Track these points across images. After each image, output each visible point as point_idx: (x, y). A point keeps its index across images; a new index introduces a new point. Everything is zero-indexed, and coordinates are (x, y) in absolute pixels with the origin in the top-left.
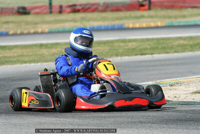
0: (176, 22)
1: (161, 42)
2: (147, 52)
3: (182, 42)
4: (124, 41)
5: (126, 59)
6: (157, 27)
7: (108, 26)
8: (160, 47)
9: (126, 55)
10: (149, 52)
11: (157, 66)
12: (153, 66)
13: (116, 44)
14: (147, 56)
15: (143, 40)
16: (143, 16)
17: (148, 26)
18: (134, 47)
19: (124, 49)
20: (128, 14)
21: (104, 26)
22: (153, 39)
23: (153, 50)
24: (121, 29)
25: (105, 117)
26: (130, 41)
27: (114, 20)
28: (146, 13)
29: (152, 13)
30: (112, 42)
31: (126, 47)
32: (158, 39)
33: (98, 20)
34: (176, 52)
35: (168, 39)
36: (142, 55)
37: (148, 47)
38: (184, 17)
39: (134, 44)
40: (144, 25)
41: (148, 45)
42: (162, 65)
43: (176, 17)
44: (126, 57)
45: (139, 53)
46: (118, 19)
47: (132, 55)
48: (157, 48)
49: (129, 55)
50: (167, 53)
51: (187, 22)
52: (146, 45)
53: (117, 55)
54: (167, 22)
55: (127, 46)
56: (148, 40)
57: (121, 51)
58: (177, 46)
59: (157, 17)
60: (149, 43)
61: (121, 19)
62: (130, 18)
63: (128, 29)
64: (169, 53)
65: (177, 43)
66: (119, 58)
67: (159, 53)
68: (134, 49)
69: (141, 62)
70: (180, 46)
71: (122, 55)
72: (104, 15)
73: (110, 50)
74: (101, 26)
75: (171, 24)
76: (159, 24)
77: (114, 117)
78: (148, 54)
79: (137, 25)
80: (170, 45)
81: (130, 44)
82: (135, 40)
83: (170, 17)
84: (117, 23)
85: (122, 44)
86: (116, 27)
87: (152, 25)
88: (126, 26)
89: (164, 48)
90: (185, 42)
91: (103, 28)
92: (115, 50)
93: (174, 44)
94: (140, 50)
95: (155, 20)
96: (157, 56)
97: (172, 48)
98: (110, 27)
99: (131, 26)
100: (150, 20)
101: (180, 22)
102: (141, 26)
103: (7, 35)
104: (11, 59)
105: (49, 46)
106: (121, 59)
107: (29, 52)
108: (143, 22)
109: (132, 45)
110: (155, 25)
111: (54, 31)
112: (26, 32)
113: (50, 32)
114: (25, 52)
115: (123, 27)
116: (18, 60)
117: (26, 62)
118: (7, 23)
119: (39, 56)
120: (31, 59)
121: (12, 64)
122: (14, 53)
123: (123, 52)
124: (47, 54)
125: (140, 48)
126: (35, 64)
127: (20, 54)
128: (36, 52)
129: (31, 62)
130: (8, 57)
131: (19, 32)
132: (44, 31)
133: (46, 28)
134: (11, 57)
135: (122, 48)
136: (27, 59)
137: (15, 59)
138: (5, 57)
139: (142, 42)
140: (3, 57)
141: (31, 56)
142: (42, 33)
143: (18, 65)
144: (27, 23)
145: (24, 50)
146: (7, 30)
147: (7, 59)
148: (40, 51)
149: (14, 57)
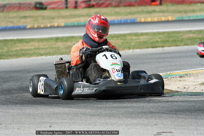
0: (186, 17)
1: (171, 35)
2: (158, 45)
3: (191, 35)
4: (136, 35)
5: (138, 51)
6: (168, 22)
7: (121, 21)
8: (170, 40)
9: (138, 48)
10: (160, 45)
11: (168, 58)
12: (164, 58)
13: (129, 38)
14: (158, 48)
15: (154, 34)
16: (154, 11)
17: (159, 20)
18: (145, 40)
19: (136, 42)
20: (140, 8)
21: (118, 21)
22: (164, 33)
23: (164, 43)
24: (134, 23)
25: (116, 107)
26: (142, 34)
27: (127, 15)
28: (157, 8)
29: (163, 7)
30: (125, 35)
31: (138, 41)
32: (169, 33)
33: (111, 15)
34: (185, 45)
35: (179, 32)
36: (153, 47)
37: (159, 40)
38: (194, 11)
39: (145, 37)
40: (156, 20)
41: (160, 38)
42: (172, 57)
43: (186, 12)
44: (138, 50)
45: (151, 45)
46: (130, 13)
47: (144, 48)
48: (168, 41)
49: (141, 48)
50: (177, 46)
51: (197, 16)
52: (157, 38)
53: (129, 48)
54: (177, 16)
55: (139, 39)
56: (159, 33)
57: (133, 44)
58: (187, 39)
59: (168, 11)
60: (161, 36)
61: (134, 13)
62: (142, 12)
63: (140, 23)
64: (179, 46)
65: (186, 36)
66: (131, 50)
67: (170, 46)
68: (145, 42)
69: (152, 54)
70: (189, 39)
71: (134, 48)
72: (118, 9)
73: (122, 43)
74: (114, 21)
75: (181, 19)
76: (170, 18)
78: (159, 47)
79: (149, 20)
80: (180, 38)
81: (142, 38)
82: (147, 34)
83: (180, 12)
84: (130, 17)
85: (134, 38)
86: (129, 21)
87: (163, 19)
88: (138, 20)
89: (175, 41)
90: (194, 36)
91: (116, 22)
92: (127, 43)
93: (183, 37)
94: (151, 43)
95: (166, 14)
96: (167, 49)
97: (181, 41)
98: (123, 22)
99: (143, 20)
100: (161, 14)
101: (189, 17)
102: (153, 20)
103: (24, 28)
104: (28, 52)
105: (64, 39)
106: (133, 52)
107: (45, 45)
108: (155, 17)
109: (144, 38)
110: (166, 19)
111: (69, 25)
112: (42, 26)
113: (66, 27)
114: (41, 45)
115: (136, 21)
116: (34, 53)
117: (42, 55)
118: (25, 17)
119: (55, 49)
120: (47, 52)
121: (28, 57)
122: (31, 46)
123: (135, 45)
124: (62, 47)
125: (151, 41)
126: (51, 57)
127: (37, 47)
128: (52, 45)
129: (47, 54)
130: (25, 50)
131: (36, 26)
132: (60, 25)
133: (62, 22)
134: (28, 50)
135: (134, 41)
136: (43, 51)
137: (32, 52)
138: (22, 50)
139: (153, 35)
140: (20, 49)
141: (47, 48)
142: (58, 27)
143: (35, 58)
144: (44, 18)
145: (41, 43)
146: (25, 25)
147: (23, 52)
148: (55, 45)
149: (31, 50)
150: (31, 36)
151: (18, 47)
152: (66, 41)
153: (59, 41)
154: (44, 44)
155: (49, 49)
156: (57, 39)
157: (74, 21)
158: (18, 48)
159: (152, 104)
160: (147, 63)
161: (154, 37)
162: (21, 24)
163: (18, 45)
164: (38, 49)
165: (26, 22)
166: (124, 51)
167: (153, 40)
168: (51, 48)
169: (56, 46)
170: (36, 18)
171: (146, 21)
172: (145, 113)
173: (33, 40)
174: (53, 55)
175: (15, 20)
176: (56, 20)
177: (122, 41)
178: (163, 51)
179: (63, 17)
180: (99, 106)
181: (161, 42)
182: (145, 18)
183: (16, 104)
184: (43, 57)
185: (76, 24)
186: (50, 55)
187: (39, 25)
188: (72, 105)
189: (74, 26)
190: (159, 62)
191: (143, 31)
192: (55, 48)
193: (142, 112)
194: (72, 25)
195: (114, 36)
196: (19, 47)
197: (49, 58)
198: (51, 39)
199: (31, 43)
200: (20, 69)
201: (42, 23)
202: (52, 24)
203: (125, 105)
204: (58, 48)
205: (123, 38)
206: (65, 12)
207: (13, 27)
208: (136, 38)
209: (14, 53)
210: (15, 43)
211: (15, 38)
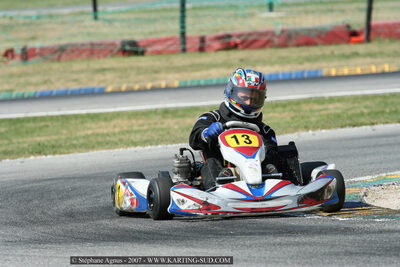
1: (389, 101)
2: (362, 120)
4: (320, 101)
5: (324, 134)
6: (383, 74)
7: (291, 74)
8: (387, 110)
9: (323, 127)
10: (368, 122)
12: (375, 146)
13: (305, 107)
14: (364, 127)
15: (355, 99)
16: (356, 54)
17: (366, 72)
18: (339, 111)
19: (321, 116)
20: (328, 50)
21: (284, 74)
22: (374, 97)
23: (374, 117)
24: (316, 78)
26: (332, 100)
27: (301, 63)
28: (361, 48)
29: (373, 47)
30: (298, 103)
31: (325, 113)
32: (384, 96)
33: (272, 64)
36: (354, 126)
37: (365, 111)
39: (338, 105)
40: (359, 71)
41: (366, 107)
42: (390, 145)
44: (324, 131)
45: (348, 122)
46: (308, 59)
47: (336, 127)
48: (383, 113)
49: (329, 128)
52: (361, 108)
53: (307, 128)
55: (326, 109)
56: (365, 98)
57: (313, 119)
59: (382, 54)
60: (368, 103)
61: (315, 59)
62: (332, 56)
63: (329, 78)
66: (310, 132)
67: (387, 123)
68: (339, 116)
69: (353, 139)
71: (315, 128)
72: (283, 52)
73: (292, 118)
74: (277, 75)
76: (387, 68)
78: (366, 125)
79: (346, 71)
81: (331, 106)
82: (340, 99)
84: (307, 68)
85: (316, 107)
86: (306, 75)
87: (374, 69)
88: (324, 72)
89: (396, 112)
91: (281, 77)
92: (303, 117)
94: (350, 118)
95: (379, 60)
96: (381, 128)
98: (294, 76)
99: (333, 72)
100: (369, 60)
102: (353, 73)
103: (102, 93)
104: (108, 138)
105: (180, 113)
106: (314, 135)
107: (142, 125)
108: (356, 66)
109: (336, 108)
110: (380, 70)
111: (189, 84)
112: (137, 87)
113: (183, 88)
114: (135, 124)
115: (319, 74)
116: (121, 140)
117: (135, 144)
118: (103, 70)
119: (161, 133)
120: (145, 138)
121: (109, 148)
122: (115, 126)
123: (317, 122)
124: (176, 127)
125: (349, 113)
126: (153, 147)
127: (125, 128)
128: (156, 124)
129: (145, 143)
130: (103, 135)
131: (124, 88)
132: (171, 85)
133: (175, 80)
134: (108, 135)
135: (317, 114)
136: (137, 137)
137: (116, 139)
138: (98, 135)
139: (354, 102)
140: (93, 134)
141: (146, 131)
142: (167, 89)
143: (121, 150)
144: (139, 71)
145: (134, 121)
146: (102, 85)
147: (100, 139)
148: (162, 123)
149: (114, 134)
150: (115, 107)
151: (89, 129)
152: (183, 116)
153: (170, 115)
154: (141, 122)
155: (149, 133)
156: (166, 112)
157: (199, 76)
158: (90, 132)
159: (351, 238)
160: (341, 157)
161: (356, 105)
162: (94, 85)
163: (88, 125)
164: (128, 132)
165: (104, 81)
166: (296, 133)
167: (353, 112)
168: (153, 130)
169: (164, 126)
170: (123, 72)
171: (340, 73)
172: (337, 254)
173: (118, 115)
174: (157, 144)
175: (83, 76)
176: (162, 75)
177: (293, 114)
178: (372, 133)
179: (178, 69)
180: (248, 243)
181: (369, 114)
182: (337, 68)
183: (86, 240)
184: (139, 148)
185: (202, 82)
186: (151, 145)
187: (131, 85)
188: (194, 241)
189: (199, 87)
190: (366, 155)
191: (333, 94)
192: (162, 129)
193: (330, 254)
194: (196, 83)
195: (276, 105)
196: (91, 129)
197: (149, 150)
198: (155, 112)
199: (115, 122)
200: (93, 172)
201: (136, 82)
202: (156, 84)
203: (297, 239)
204: (168, 131)
205: (295, 108)
206: (180, 60)
207: (80, 90)
208: (320, 107)
209: (82, 141)
210: (82, 123)
211: (84, 112)
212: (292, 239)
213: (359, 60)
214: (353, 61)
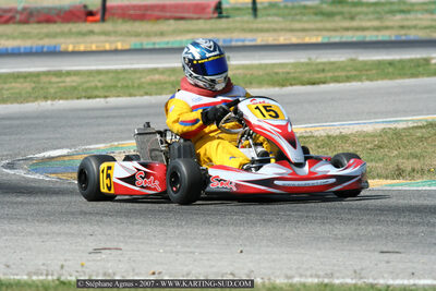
0: (147, 43)
1: (122, 76)
2: (96, 93)
3: (157, 77)
4: (58, 74)
5: (61, 104)
6: (116, 52)
7: (31, 48)
8: (119, 85)
9: (61, 98)
10: (102, 95)
11: (114, 117)
12: (108, 117)
13: (44, 79)
14: (98, 100)
15: (90, 73)
16: (92, 33)
17: (101, 49)
18: (74, 84)
19: (59, 87)
20: (66, 27)
21: (25, 48)
22: (107, 72)
23: (107, 91)
24: (54, 53)
25: (21, 203)
26: (69, 73)
27: (41, 39)
28: (96, 27)
29: (107, 26)
30: (38, 75)
31: (63, 85)
32: (116, 71)
33: (14, 38)
34: (146, 94)
35: (135, 71)
36: (89, 98)
37: (100, 85)
38: (162, 34)
39: (77, 79)
40: (94, 48)
41: (100, 81)
42: (122, 117)
43: (148, 35)
44: (61, 102)
45: (84, 94)
46: (48, 36)
47: (72, 98)
48: (115, 87)
49: (67, 99)
50: (130, 95)
51: (168, 43)
52: (95, 82)
53: (46, 98)
55: (64, 82)
56: (99, 72)
57: (52, 91)
58: (149, 84)
59: (116, 33)
60: (101, 77)
61: (55, 35)
62: (70, 34)
63: (66, 53)
64: (135, 96)
65: (148, 79)
66: (49, 102)
67: (119, 96)
68: (75, 88)
69: (88, 110)
70: (152, 83)
71: (54, 98)
72: (25, 28)
73: (33, 89)
74: (19, 48)
75: (138, 47)
76: (119, 46)
77: (38, 203)
78: (99, 97)
79: (82, 48)
80: (137, 83)
81: (68, 79)
82: (77, 73)
83: (137, 35)
84: (47, 43)
85: (54, 79)
86: (45, 50)
87: (108, 47)
88: (63, 48)
89: (127, 87)
90: (163, 78)
91: (22, 50)
92: (42, 88)
93: (143, 80)
94: (86, 90)
95: (113, 38)
96: (113, 101)
97: (139, 87)
98: (34, 50)
99: (70, 48)
100: (103, 38)
101: (154, 44)
102: (88, 49)
106: (52, 105)
108: (92, 43)
109: (73, 81)
110: (113, 47)
115: (57, 49)
123: (56, 93)
125: (85, 85)
135: (55, 85)
139: (89, 76)
161: (91, 79)
167: (88, 85)
171: (77, 49)
172: (72, 214)
177: (33, 85)
178: (105, 105)
181: (103, 88)
182: (74, 44)
190: (99, 125)
191: (69, 68)
193: (67, 213)
203: (37, 199)
205: (34, 79)
208: (58, 80)
212: (32, 199)
213: (95, 38)
214: (88, 39)
